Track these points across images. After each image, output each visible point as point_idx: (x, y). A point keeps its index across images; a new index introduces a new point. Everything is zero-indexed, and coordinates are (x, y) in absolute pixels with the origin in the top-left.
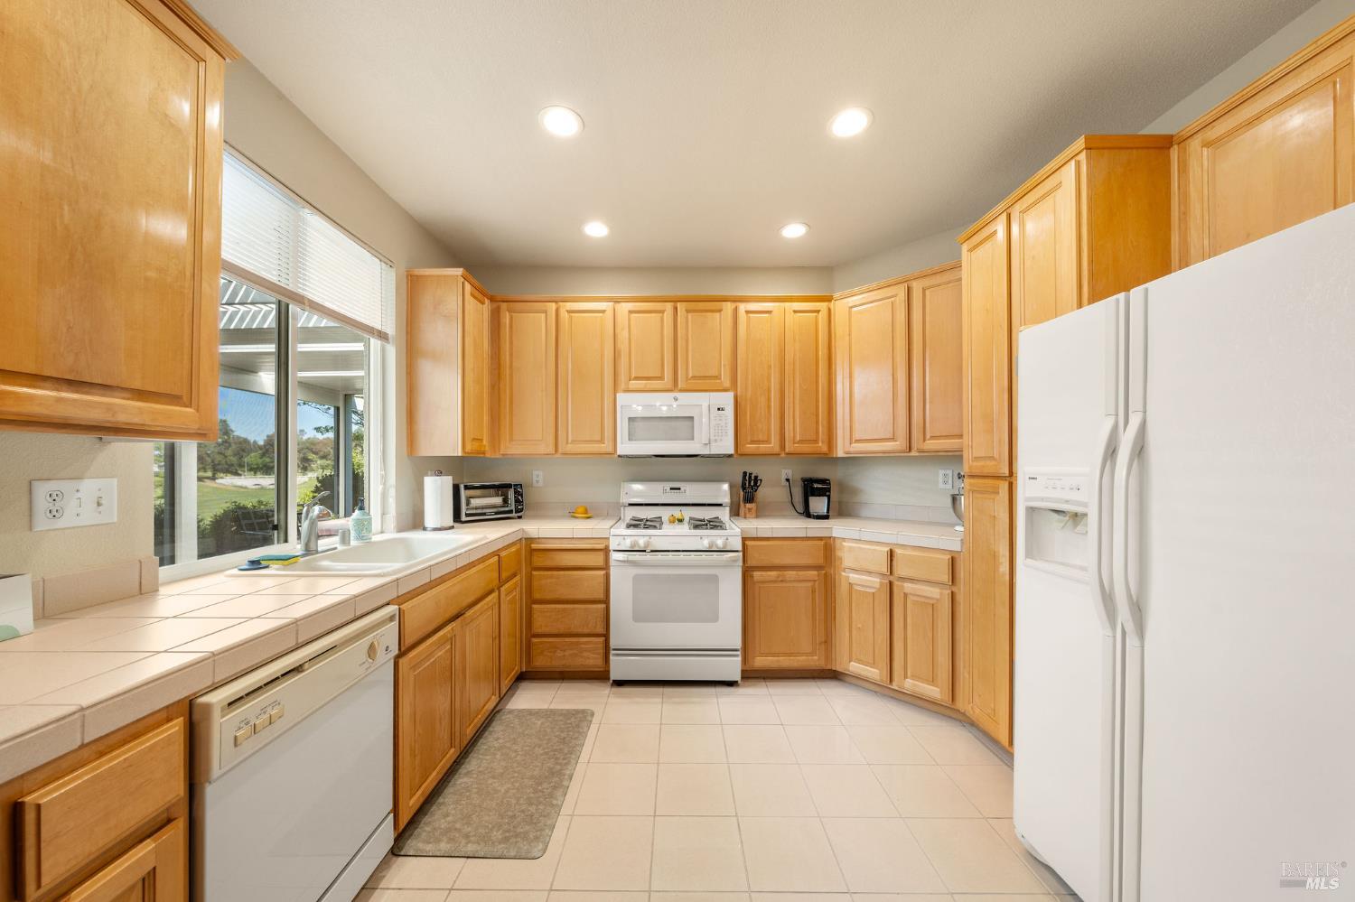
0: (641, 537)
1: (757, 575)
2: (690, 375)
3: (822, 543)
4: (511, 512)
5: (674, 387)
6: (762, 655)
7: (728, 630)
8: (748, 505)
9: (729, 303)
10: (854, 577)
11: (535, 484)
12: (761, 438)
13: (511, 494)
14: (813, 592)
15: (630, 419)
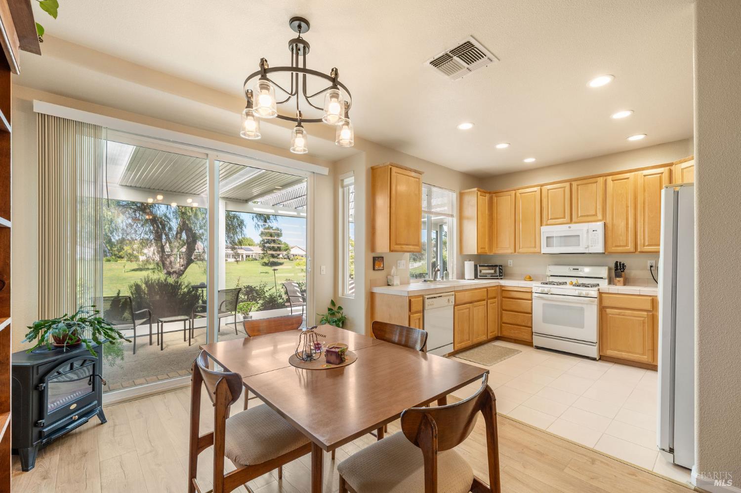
0: (547, 288)
1: (608, 311)
2: (579, 215)
3: (650, 298)
4: (497, 276)
8: (618, 279)
9: (602, 178)
11: (509, 265)
12: (622, 244)
13: (498, 268)
15: (547, 238)
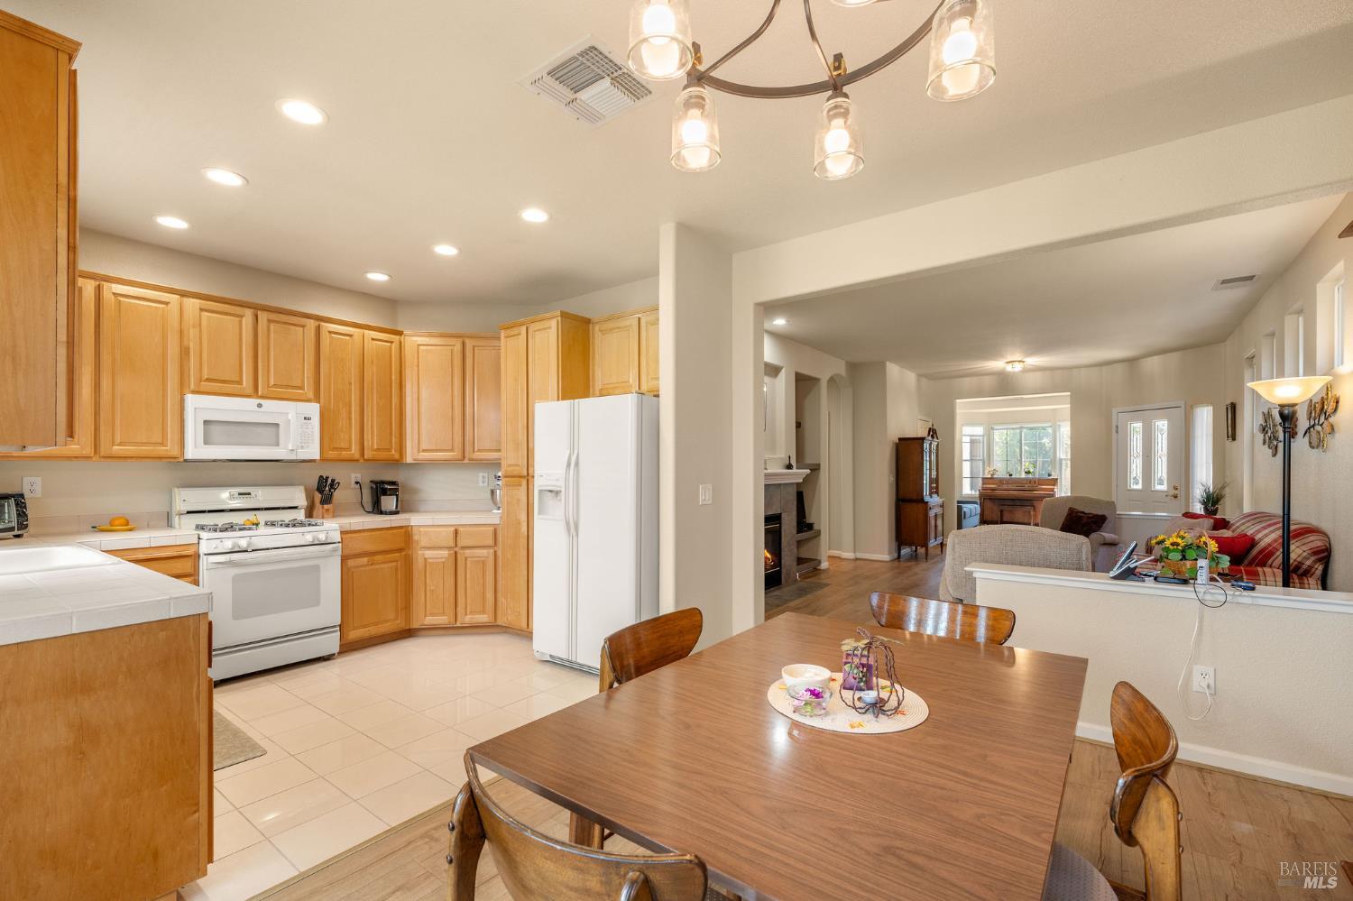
0: (240, 539)
1: (353, 562)
2: (272, 383)
3: (399, 531)
4: (12, 529)
5: (255, 393)
6: (356, 628)
7: (330, 609)
8: (326, 506)
9: (311, 321)
10: (428, 554)
12: (343, 445)
14: (397, 569)
15: (206, 422)
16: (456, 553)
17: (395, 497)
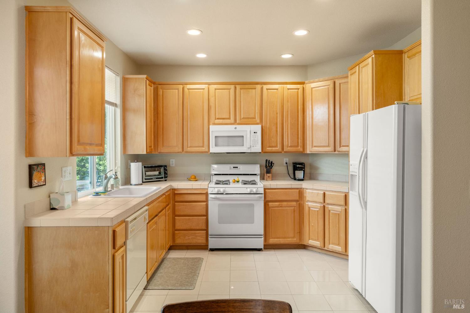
0: (221, 188)
1: (270, 204)
2: (242, 117)
3: (298, 190)
4: (162, 178)
5: (235, 123)
6: (272, 238)
7: (258, 226)
8: (268, 175)
9: (259, 85)
10: (310, 204)
11: (171, 166)
12: (273, 145)
13: (162, 169)
14: (294, 211)
15: (216, 137)
16: (324, 206)
17: (303, 171)
